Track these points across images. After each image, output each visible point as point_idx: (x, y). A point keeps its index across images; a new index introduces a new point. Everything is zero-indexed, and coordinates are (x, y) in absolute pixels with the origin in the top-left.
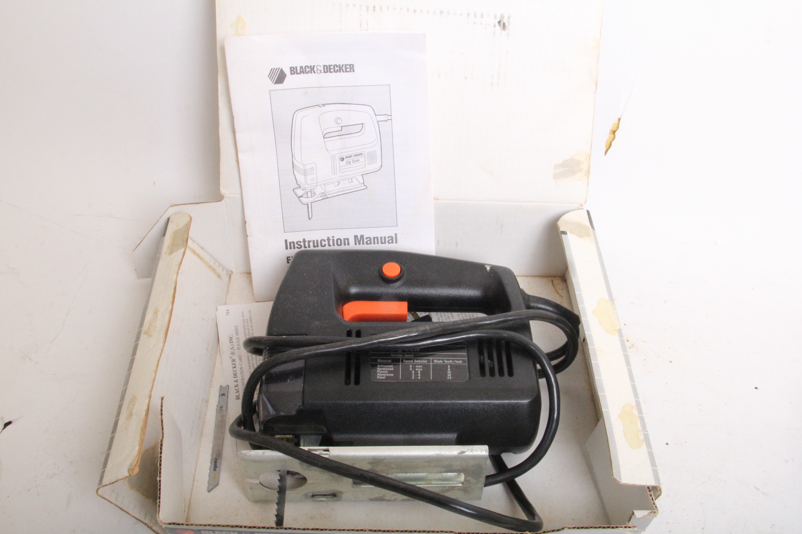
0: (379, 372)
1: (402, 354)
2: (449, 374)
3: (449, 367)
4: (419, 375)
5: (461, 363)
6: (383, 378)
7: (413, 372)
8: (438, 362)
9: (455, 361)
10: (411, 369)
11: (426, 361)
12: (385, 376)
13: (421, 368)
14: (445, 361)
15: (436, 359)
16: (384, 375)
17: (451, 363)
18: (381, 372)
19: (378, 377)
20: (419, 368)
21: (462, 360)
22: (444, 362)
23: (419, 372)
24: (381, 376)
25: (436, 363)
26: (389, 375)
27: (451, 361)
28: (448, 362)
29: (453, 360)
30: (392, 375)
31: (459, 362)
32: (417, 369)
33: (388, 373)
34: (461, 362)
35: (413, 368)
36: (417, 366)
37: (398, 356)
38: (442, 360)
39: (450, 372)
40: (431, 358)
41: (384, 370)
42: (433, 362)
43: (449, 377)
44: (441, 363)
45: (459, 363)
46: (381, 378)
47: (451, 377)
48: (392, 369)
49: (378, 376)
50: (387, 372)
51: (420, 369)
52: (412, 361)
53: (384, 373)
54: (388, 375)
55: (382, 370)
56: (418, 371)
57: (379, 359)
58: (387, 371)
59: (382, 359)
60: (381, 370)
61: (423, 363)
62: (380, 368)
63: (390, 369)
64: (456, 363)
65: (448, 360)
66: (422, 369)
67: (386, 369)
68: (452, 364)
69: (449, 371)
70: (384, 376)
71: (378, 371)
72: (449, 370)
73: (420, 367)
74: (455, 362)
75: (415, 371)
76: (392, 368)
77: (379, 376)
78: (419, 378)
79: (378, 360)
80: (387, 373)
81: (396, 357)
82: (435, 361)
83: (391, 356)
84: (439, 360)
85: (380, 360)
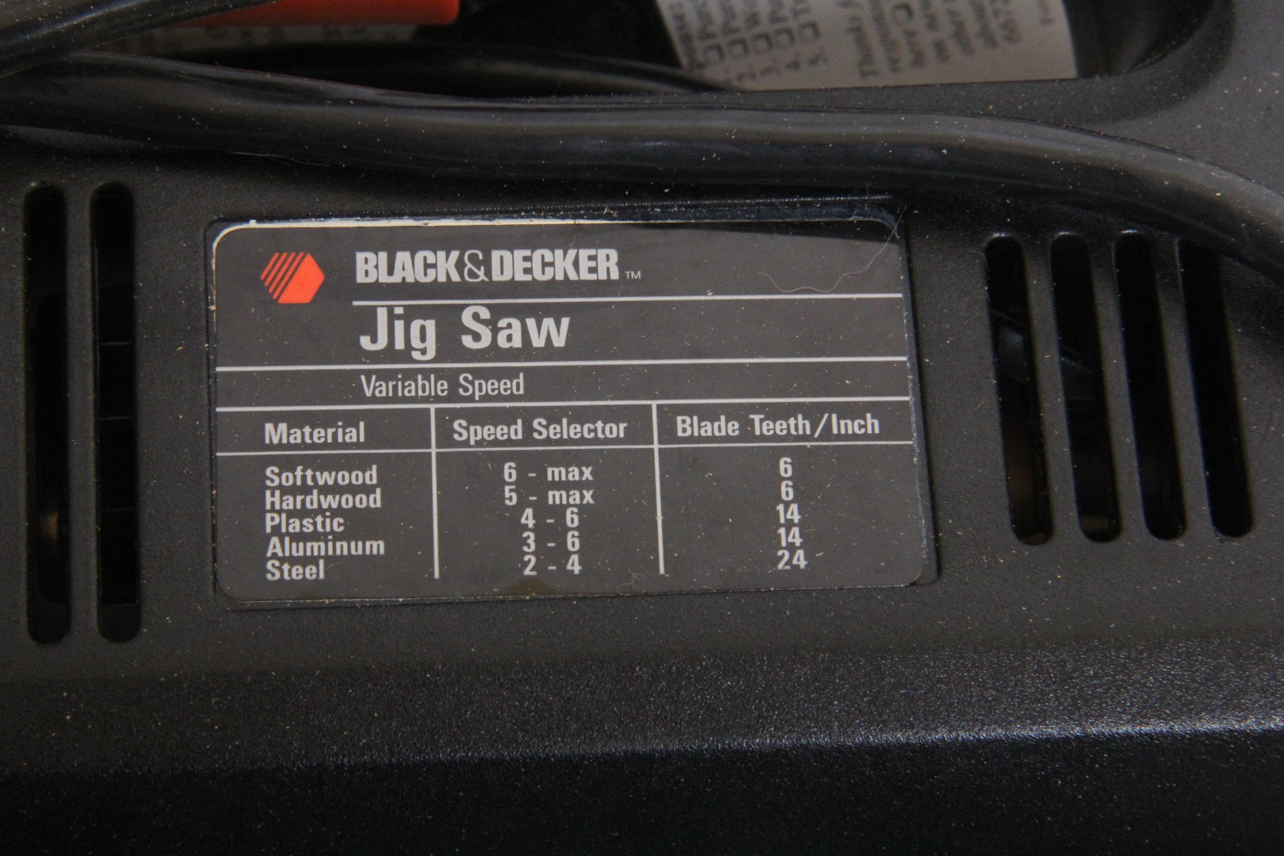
0: (276, 530)
1: (441, 374)
2: (789, 524)
3: (785, 467)
4: (573, 542)
5: (873, 437)
6: (310, 572)
7: (528, 517)
8: (708, 430)
9: (829, 419)
10: (511, 497)
11: (618, 430)
12: (327, 558)
13: (581, 485)
14: (757, 418)
15: (689, 411)
16: (315, 548)
17: (798, 438)
18: (295, 526)
19: (274, 572)
20: (566, 486)
21: (876, 409)
22: (747, 433)
23: (572, 518)
24: (293, 561)
25: (691, 439)
26: (357, 549)
27: (800, 424)
28: (780, 427)
29: (813, 413)
30: (377, 547)
31: (853, 426)
32: (554, 497)
33: (345, 536)
34: (872, 424)
35: (521, 486)
36: (554, 473)
37: (411, 389)
38: (732, 413)
39: (794, 507)
40: (654, 403)
41: (313, 514)
42: (668, 433)
43: (791, 548)
44: (727, 438)
45: (855, 437)
46: (297, 572)
47: (800, 553)
48: (376, 500)
49: (274, 556)
50: (337, 525)
51: (575, 497)
52: (517, 431)
53: (315, 536)
54: (342, 548)
55: (302, 513)
56: (559, 511)
57: (276, 418)
58: (338, 512)
59: (295, 421)
60: (291, 514)
61: (596, 441)
62: (285, 491)
63: (361, 501)
64: (839, 437)
65: (774, 413)
66: (588, 496)
67: (330, 501)
68: (808, 444)
69: (787, 505)
70: (313, 560)
71: (268, 516)
72: (787, 491)
73: (574, 474)
74: (827, 433)
75: (542, 510)
76: (367, 490)
77: (282, 560)
78: (574, 565)
79: (269, 427)
80: (337, 537)
81: (395, 399)
82: (684, 426)
83: (361, 398)
84: (709, 414)
85: (283, 427)
